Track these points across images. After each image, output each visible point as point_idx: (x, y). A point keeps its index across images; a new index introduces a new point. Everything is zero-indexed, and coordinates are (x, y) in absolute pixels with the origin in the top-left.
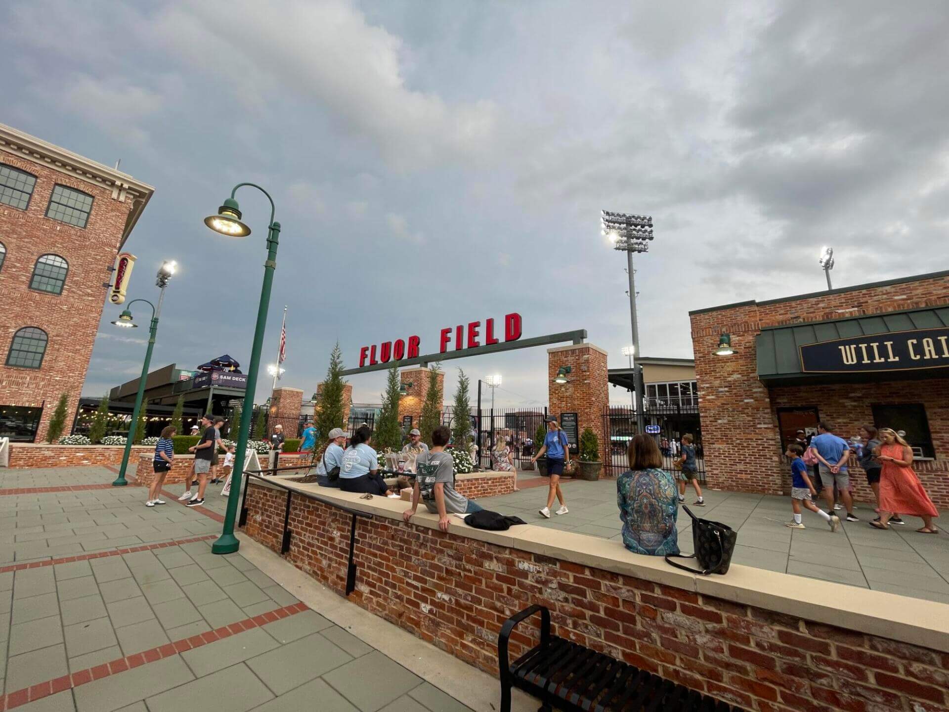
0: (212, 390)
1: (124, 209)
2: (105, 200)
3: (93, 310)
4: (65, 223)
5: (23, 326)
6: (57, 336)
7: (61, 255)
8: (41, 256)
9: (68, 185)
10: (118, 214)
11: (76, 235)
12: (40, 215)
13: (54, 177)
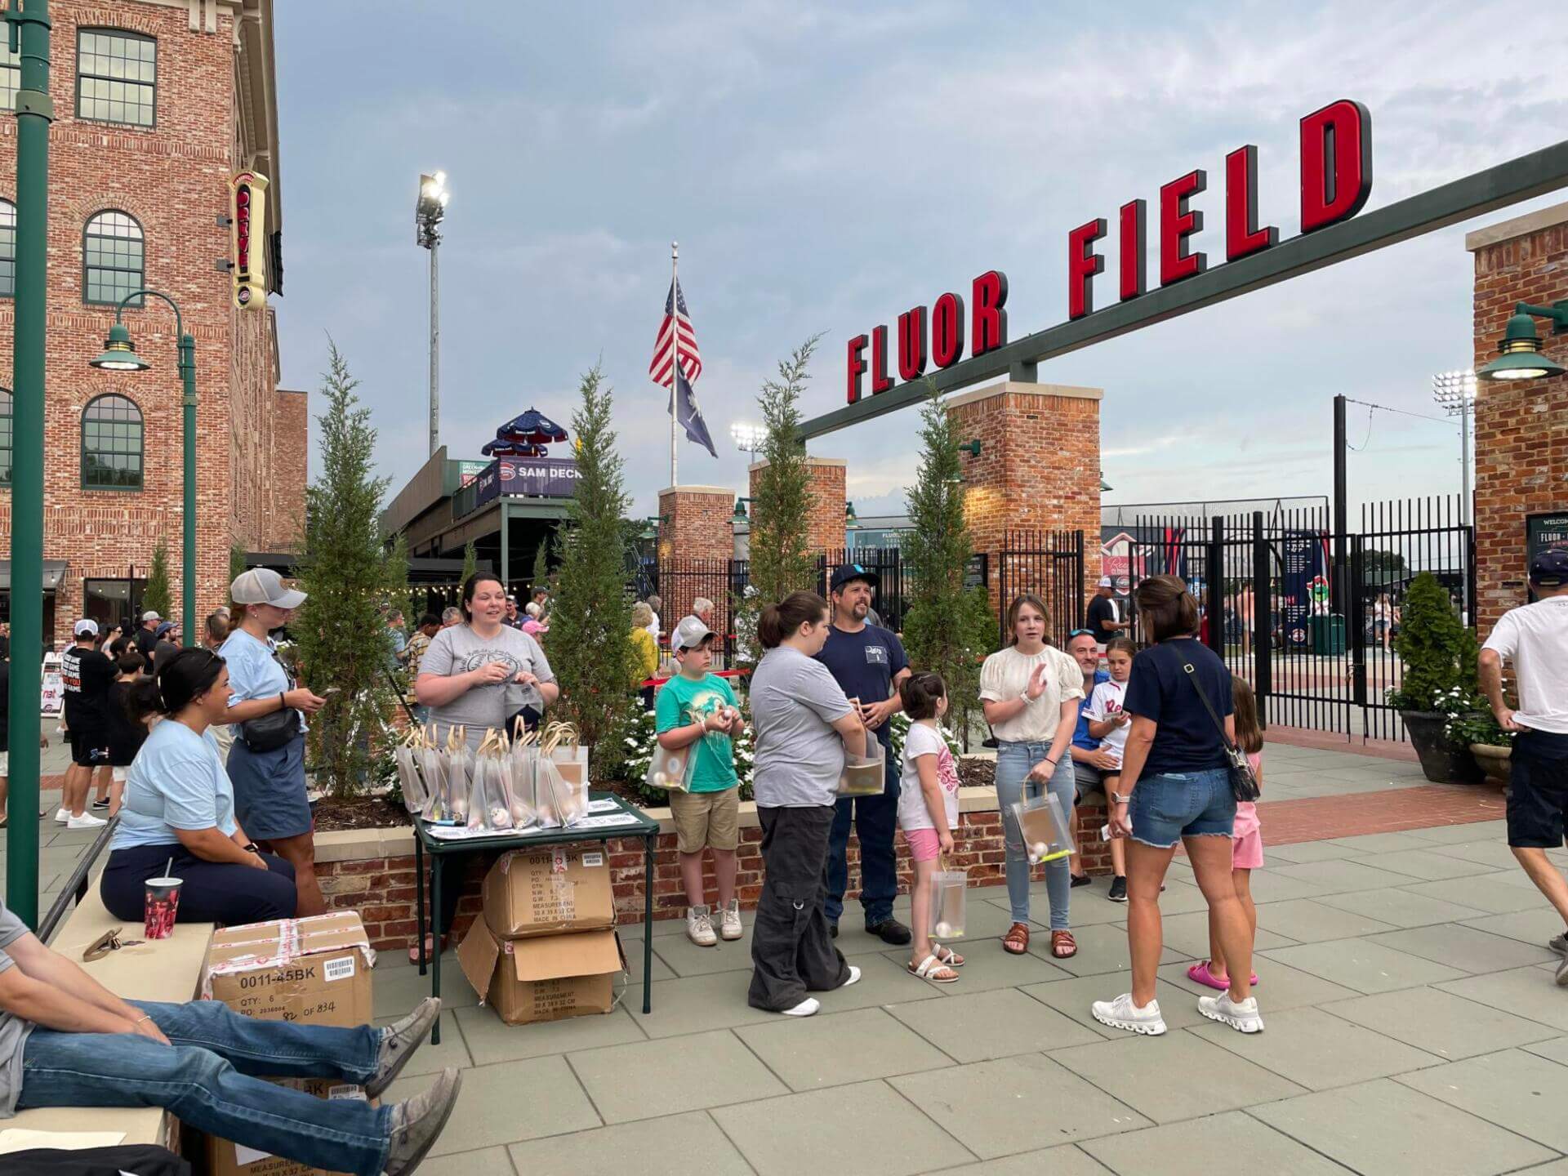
0: (504, 508)
1: (220, 51)
2: (179, 39)
3: (211, 333)
4: (115, 122)
5: (92, 395)
6: (157, 408)
7: (124, 209)
8: (88, 221)
9: (102, 23)
10: (211, 68)
11: (140, 149)
12: (67, 116)
13: (72, 11)
